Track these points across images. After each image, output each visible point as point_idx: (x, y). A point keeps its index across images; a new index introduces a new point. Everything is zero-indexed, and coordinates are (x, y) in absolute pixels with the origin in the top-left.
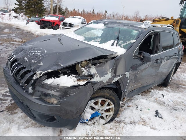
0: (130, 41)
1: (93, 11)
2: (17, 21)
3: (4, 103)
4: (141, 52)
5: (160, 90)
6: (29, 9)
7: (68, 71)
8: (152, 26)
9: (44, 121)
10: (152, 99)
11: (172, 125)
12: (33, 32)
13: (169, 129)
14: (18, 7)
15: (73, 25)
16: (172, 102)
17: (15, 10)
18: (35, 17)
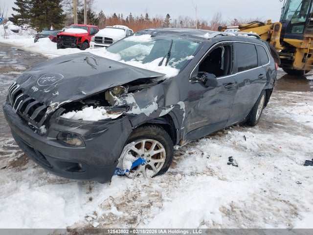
0: (185, 57)
1: (147, 15)
2: (18, 38)
3: (6, 157)
4: (202, 72)
5: (243, 131)
6: (37, 17)
7: (96, 102)
8: (220, 35)
9: (64, 170)
10: (229, 143)
11: (250, 175)
12: (46, 55)
13: (245, 179)
14: (19, 14)
15: (112, 39)
16: (257, 146)
17: (14, 20)
18: (49, 30)
